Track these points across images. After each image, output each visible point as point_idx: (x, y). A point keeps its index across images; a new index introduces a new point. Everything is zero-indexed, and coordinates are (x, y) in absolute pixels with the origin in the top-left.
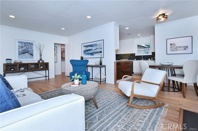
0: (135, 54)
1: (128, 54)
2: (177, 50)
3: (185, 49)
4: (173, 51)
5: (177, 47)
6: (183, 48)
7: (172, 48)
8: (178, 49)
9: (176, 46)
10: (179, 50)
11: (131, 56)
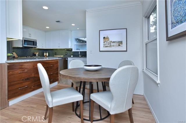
0: (72, 49)
1: (64, 49)
2: (110, 46)
3: (119, 45)
4: (107, 47)
5: (111, 42)
6: (118, 44)
7: (106, 43)
8: (112, 44)
9: (110, 40)
10: (113, 46)
11: (67, 52)
